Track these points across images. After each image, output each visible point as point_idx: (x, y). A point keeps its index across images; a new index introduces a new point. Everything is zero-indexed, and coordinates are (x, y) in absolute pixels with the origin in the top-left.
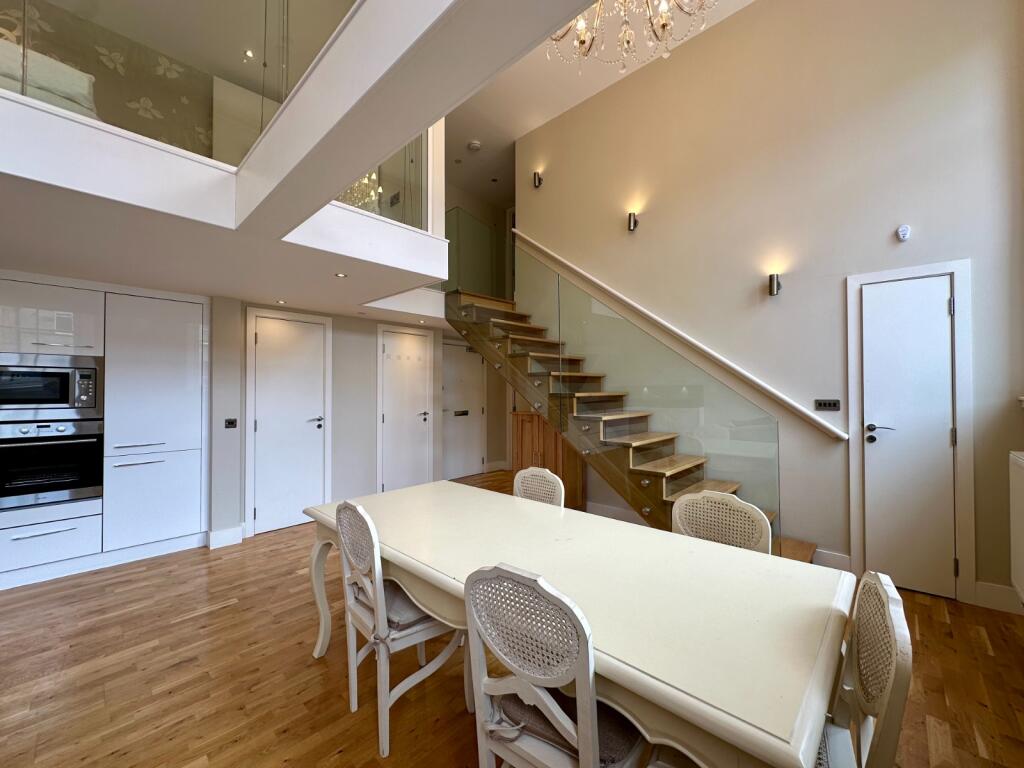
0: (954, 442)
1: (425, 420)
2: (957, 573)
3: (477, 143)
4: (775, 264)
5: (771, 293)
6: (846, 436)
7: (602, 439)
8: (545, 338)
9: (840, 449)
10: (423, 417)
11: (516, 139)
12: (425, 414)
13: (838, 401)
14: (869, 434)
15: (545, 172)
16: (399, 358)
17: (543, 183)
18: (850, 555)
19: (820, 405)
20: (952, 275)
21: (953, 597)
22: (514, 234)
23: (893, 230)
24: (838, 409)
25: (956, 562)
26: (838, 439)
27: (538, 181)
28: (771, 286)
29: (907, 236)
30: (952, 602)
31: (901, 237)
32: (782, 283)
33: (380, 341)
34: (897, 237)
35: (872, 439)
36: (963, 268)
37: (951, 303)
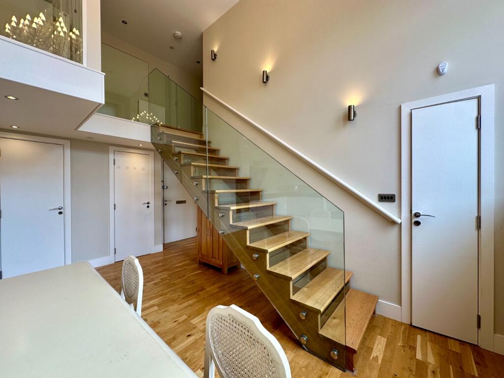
0: (479, 227)
1: (148, 207)
2: (479, 326)
3: (179, 33)
4: (353, 99)
5: (349, 119)
6: (399, 221)
7: (231, 223)
8: (218, 155)
9: (395, 230)
10: (147, 205)
11: (203, 30)
12: (148, 203)
13: (394, 195)
14: (415, 220)
15: (218, 50)
16: (127, 168)
17: (217, 57)
18: (401, 306)
19: (382, 198)
20: (479, 98)
21: (477, 344)
22: (202, 91)
23: (436, 66)
24: (394, 201)
25: (479, 317)
26: (393, 223)
27: (214, 57)
28: (350, 114)
29: (446, 70)
30: (475, 348)
31: (441, 71)
32: (357, 113)
33: (111, 157)
34: (438, 72)
35: (418, 223)
36: (488, 92)
37: (478, 120)
